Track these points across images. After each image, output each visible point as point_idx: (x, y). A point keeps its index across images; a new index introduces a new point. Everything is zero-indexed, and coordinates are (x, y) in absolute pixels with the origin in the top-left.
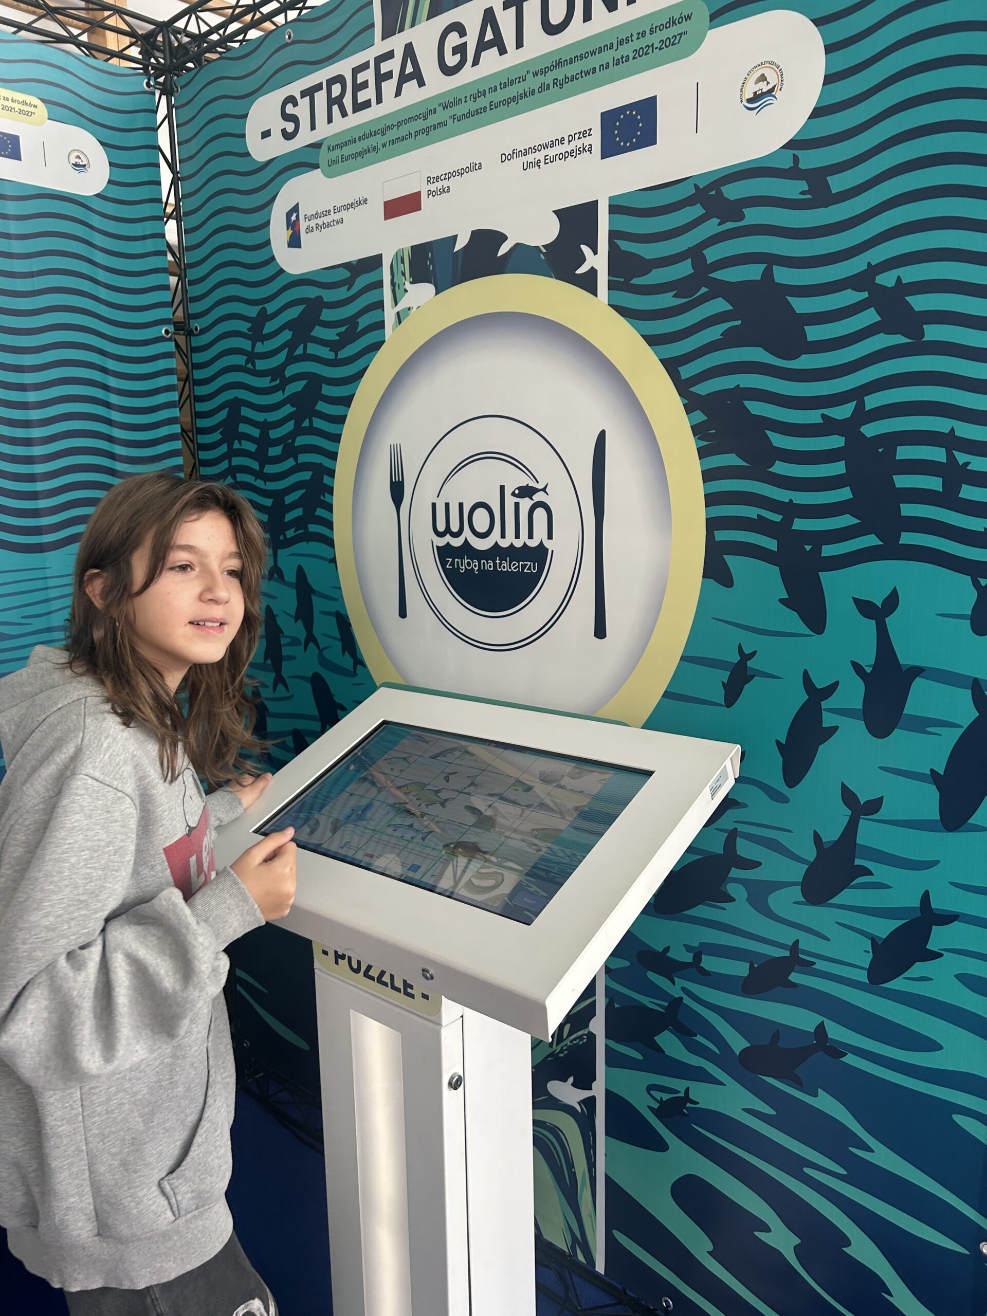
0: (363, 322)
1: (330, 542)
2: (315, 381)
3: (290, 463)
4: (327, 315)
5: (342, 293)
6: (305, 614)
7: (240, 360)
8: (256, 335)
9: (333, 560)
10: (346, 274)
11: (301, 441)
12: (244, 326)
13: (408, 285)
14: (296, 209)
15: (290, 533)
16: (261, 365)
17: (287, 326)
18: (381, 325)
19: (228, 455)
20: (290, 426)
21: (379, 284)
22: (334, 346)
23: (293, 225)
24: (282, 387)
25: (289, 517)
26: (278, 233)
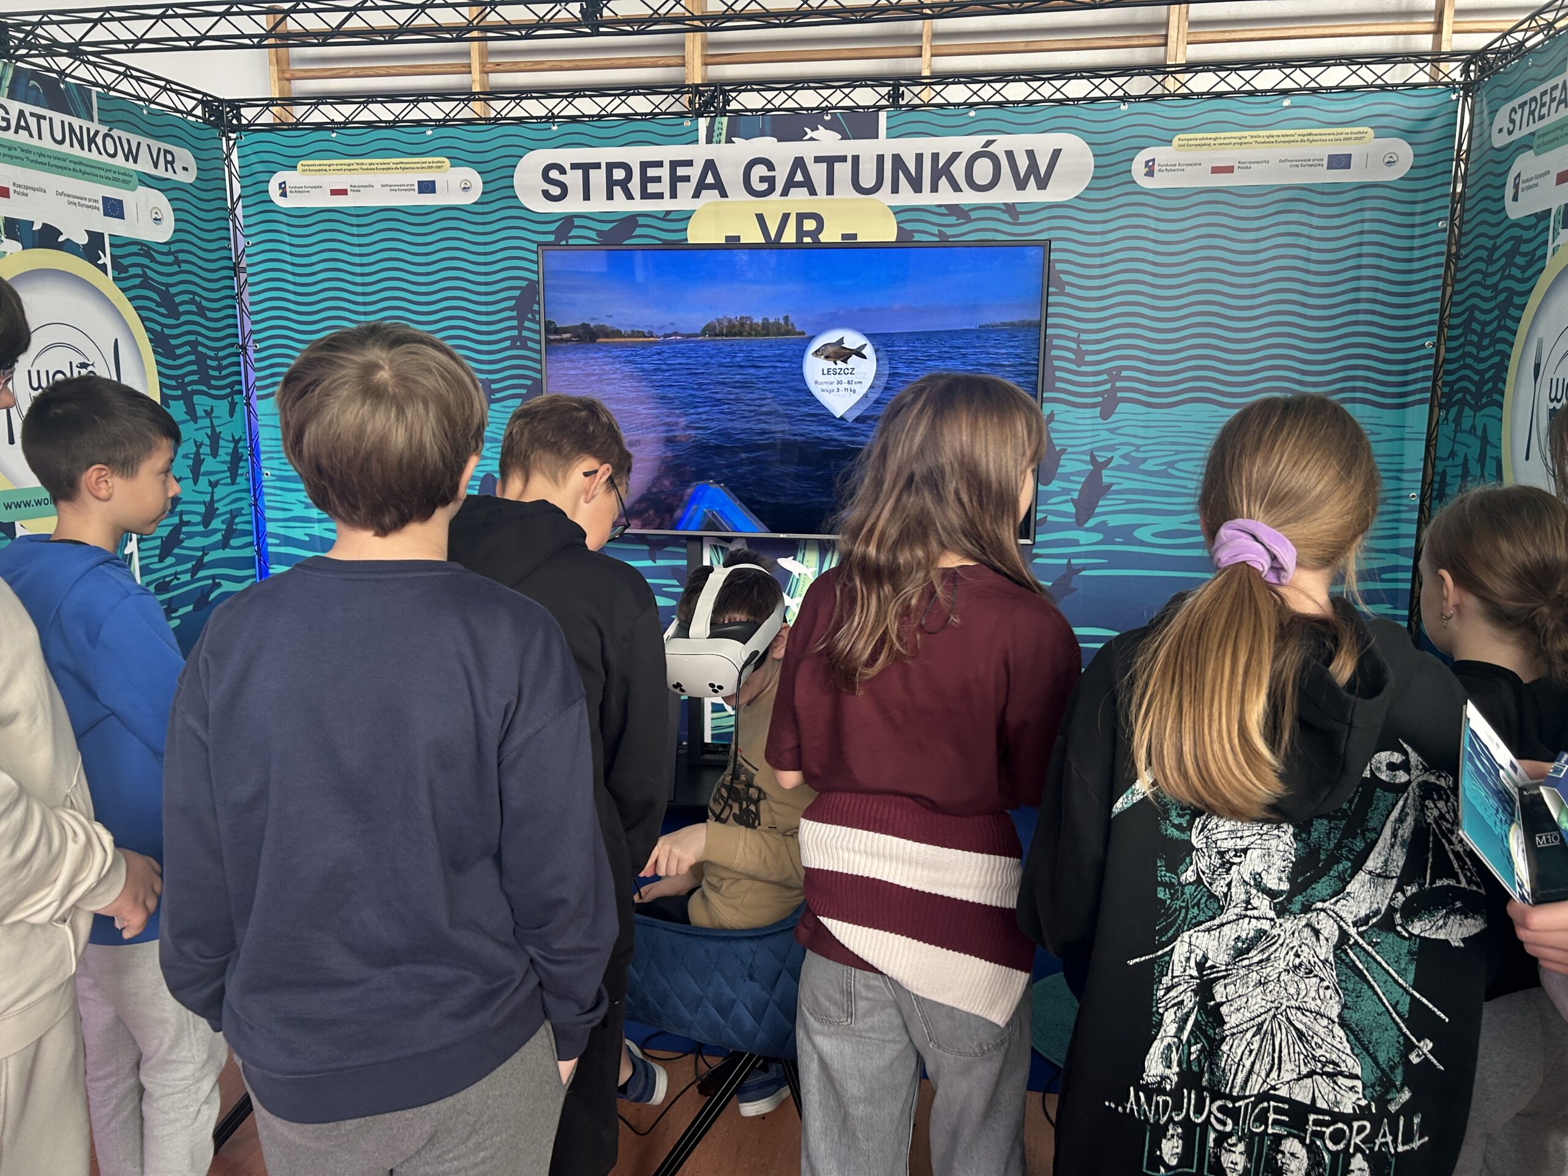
0: (1539, 253)
1: (1501, 406)
2: (1511, 292)
3: (1491, 350)
4: (1524, 248)
5: (1530, 234)
6: (1482, 460)
7: (1478, 277)
8: (1490, 261)
9: (1501, 420)
10: (1534, 220)
11: (1500, 334)
12: (1484, 253)
13: (1560, 230)
14: (1519, 175)
15: (1484, 400)
16: (1490, 281)
17: (1504, 255)
18: (1544, 256)
19: (1462, 345)
20: (1495, 325)
21: (1548, 228)
22: (1524, 269)
23: (1516, 186)
24: (1494, 297)
25: (1486, 388)
26: (1509, 191)
